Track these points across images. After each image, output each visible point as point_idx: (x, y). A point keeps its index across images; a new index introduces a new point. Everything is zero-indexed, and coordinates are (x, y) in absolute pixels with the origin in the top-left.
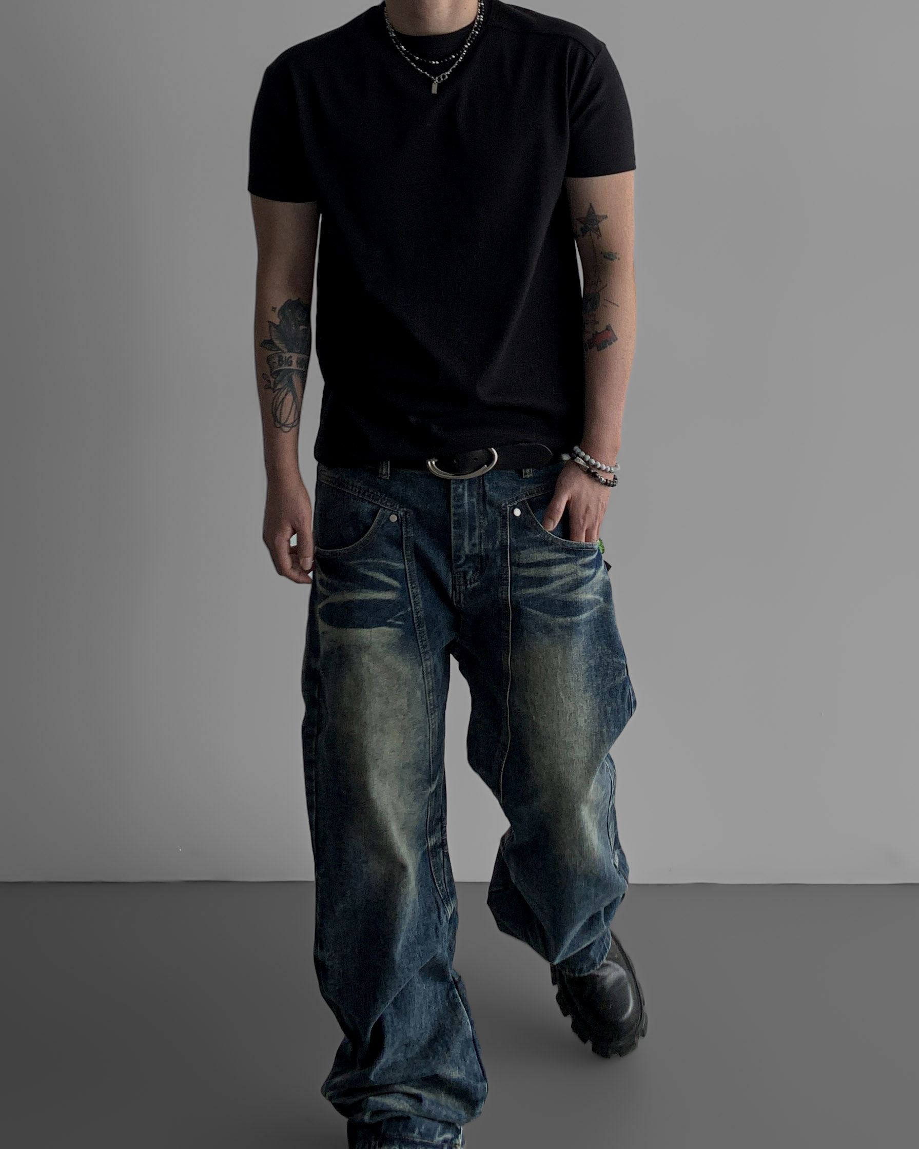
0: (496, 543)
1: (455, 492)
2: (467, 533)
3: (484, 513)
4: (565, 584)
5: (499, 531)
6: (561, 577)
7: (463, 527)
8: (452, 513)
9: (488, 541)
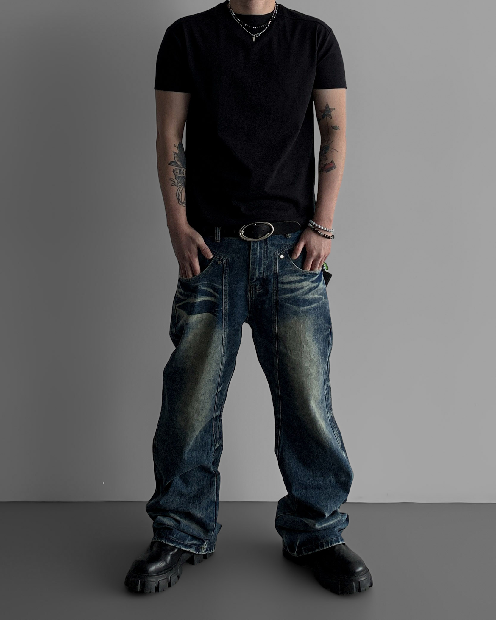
0: (271, 272)
1: (252, 247)
2: (257, 267)
3: (267, 258)
4: (304, 291)
5: (273, 266)
6: (302, 288)
7: (256, 264)
8: (251, 258)
9: (268, 271)
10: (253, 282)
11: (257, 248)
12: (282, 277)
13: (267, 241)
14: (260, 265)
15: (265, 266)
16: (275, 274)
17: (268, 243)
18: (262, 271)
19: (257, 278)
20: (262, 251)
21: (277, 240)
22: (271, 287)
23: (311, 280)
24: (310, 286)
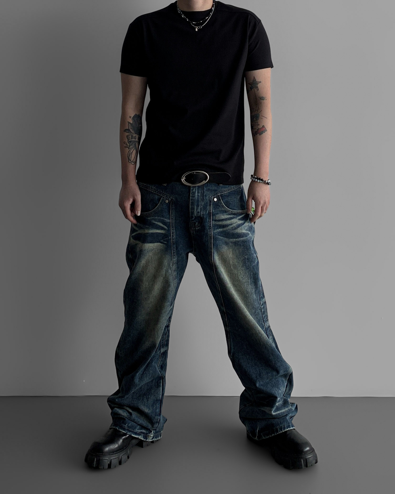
0: (207, 212)
1: (192, 191)
2: (196, 207)
3: (203, 200)
4: (233, 227)
5: (208, 207)
6: (231, 224)
7: (194, 205)
8: (190, 200)
9: (204, 211)
10: (193, 220)
11: (195, 192)
12: (216, 216)
13: (204, 187)
14: (198, 206)
15: (202, 207)
16: (209, 213)
17: (205, 188)
18: (199, 211)
19: (195, 217)
20: (200, 194)
21: (211, 187)
22: (207, 224)
23: (238, 218)
24: (238, 222)
